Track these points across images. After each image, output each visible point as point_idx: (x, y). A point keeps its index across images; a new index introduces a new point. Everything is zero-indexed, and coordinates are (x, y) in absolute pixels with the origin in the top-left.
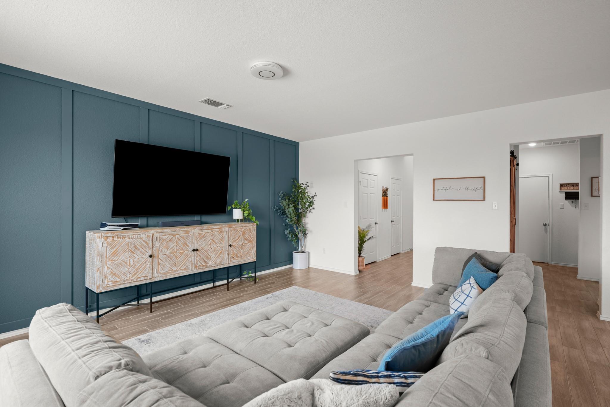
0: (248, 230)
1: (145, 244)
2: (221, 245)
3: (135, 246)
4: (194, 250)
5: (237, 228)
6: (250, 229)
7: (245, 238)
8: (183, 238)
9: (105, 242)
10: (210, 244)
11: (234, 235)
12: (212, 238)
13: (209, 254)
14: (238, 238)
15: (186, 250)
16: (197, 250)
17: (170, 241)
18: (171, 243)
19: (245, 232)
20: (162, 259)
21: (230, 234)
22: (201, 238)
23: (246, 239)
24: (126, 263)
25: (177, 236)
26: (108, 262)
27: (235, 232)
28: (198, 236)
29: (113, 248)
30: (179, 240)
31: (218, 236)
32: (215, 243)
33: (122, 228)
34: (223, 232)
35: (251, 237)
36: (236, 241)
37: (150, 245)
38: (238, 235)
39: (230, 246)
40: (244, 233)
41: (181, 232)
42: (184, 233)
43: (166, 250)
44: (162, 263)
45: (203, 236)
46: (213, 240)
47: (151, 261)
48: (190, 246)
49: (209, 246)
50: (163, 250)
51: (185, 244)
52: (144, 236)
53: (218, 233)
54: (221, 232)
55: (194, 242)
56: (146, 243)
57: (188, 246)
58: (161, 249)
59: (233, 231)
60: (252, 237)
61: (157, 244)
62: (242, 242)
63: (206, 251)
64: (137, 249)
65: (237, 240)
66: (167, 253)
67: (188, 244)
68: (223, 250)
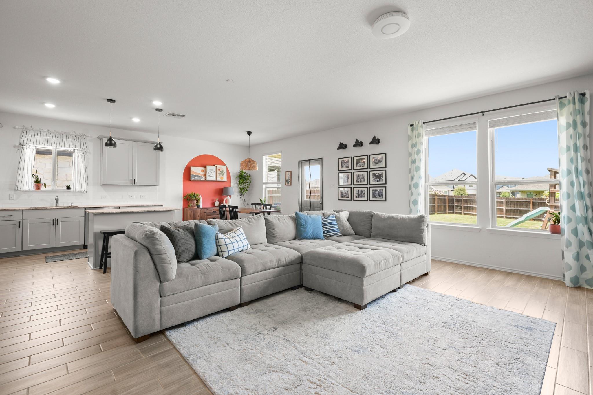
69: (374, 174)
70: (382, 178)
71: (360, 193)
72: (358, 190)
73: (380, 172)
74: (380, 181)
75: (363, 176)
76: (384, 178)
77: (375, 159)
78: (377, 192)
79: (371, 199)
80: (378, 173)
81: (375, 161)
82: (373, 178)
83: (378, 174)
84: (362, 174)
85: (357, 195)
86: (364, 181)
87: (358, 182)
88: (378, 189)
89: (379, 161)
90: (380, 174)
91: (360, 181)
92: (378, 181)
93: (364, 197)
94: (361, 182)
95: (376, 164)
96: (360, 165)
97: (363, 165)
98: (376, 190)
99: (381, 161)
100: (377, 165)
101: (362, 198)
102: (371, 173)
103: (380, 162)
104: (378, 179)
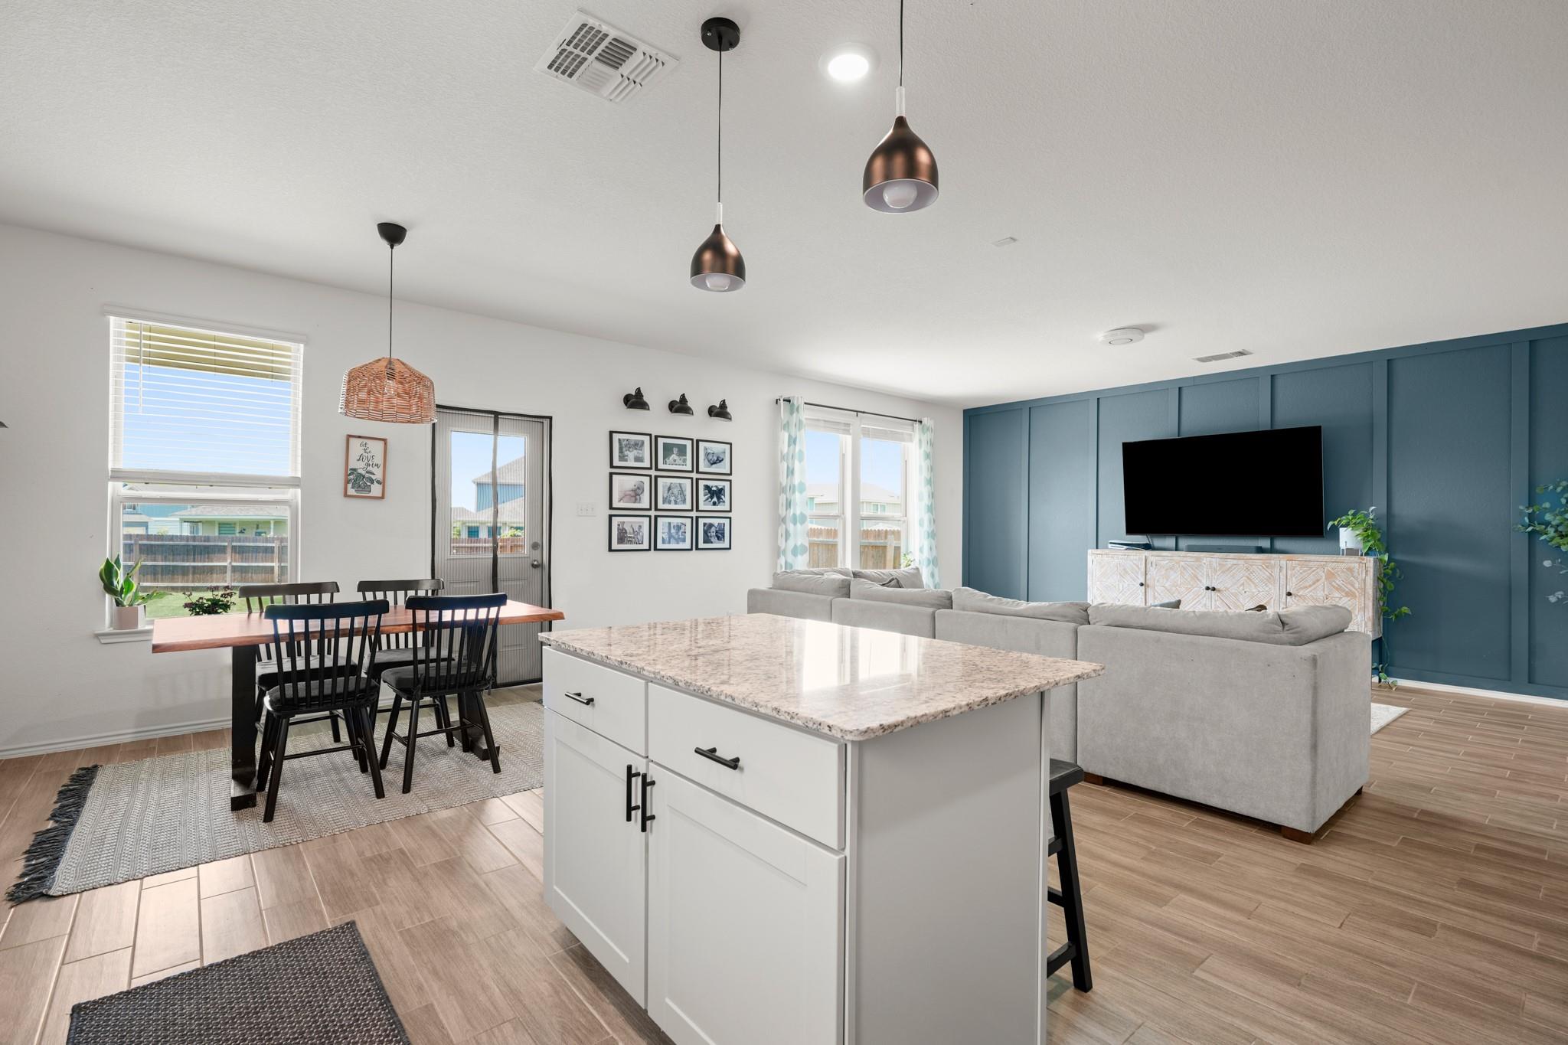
0: (1345, 570)
1: (1137, 569)
2: (1267, 589)
3: (1124, 569)
4: (1208, 588)
5: (1311, 563)
6: (1350, 570)
7: (1334, 587)
8: (1192, 569)
9: (1095, 560)
10: (1243, 584)
11: (1302, 576)
12: (1247, 574)
13: (1241, 600)
14: (1314, 583)
15: (1196, 587)
16: (1214, 589)
17: (1171, 568)
18: (1172, 572)
19: (1333, 574)
20: (1159, 592)
21: (1289, 572)
22: (1223, 572)
23: (1339, 589)
24: (1115, 587)
25: (1182, 563)
26: (1098, 583)
27: (1304, 571)
28: (1218, 569)
29: (1102, 567)
30: (1185, 569)
31: (1261, 573)
32: (1253, 583)
33: (1125, 547)
34: (1273, 567)
35: (1353, 586)
36: (1306, 588)
37: (1143, 570)
38: (1312, 578)
39: (1289, 594)
40: (1330, 576)
41: (1188, 559)
42: (1193, 560)
43: (1165, 580)
44: (1159, 597)
45: (1228, 569)
46: (1248, 578)
47: (1144, 591)
48: (1204, 581)
49: (1241, 586)
50: (1161, 580)
51: (1195, 577)
52: (1135, 557)
53: (1260, 567)
54: (1267, 567)
55: (1210, 575)
56: (1138, 566)
57: (1201, 582)
58: (1157, 578)
59: (1298, 568)
60: (1357, 585)
61: (1152, 571)
62: (1326, 593)
63: (1235, 595)
64: (1127, 572)
65: (1310, 586)
66: (1166, 585)
67: (1200, 578)
68: (1272, 600)
69: (707, 487)
70: (723, 497)
71: (673, 531)
72: (670, 523)
73: (720, 484)
74: (719, 503)
75: (681, 487)
76: (726, 498)
77: (709, 451)
78: (713, 529)
79: (701, 545)
80: (716, 487)
81: (710, 457)
82: (705, 495)
83: (714, 489)
84: (680, 484)
85: (666, 536)
86: (684, 501)
87: (670, 502)
88: (715, 522)
89: (718, 459)
90: (720, 487)
91: (673, 502)
92: (714, 504)
93: (684, 540)
94: (676, 503)
95: (712, 464)
96: (675, 461)
97: (681, 462)
98: (711, 525)
99: (722, 460)
100: (714, 466)
101: (678, 543)
102: (702, 483)
103: (720, 461)
104: (715, 499)
